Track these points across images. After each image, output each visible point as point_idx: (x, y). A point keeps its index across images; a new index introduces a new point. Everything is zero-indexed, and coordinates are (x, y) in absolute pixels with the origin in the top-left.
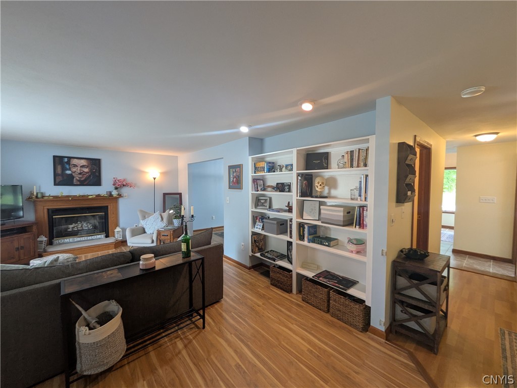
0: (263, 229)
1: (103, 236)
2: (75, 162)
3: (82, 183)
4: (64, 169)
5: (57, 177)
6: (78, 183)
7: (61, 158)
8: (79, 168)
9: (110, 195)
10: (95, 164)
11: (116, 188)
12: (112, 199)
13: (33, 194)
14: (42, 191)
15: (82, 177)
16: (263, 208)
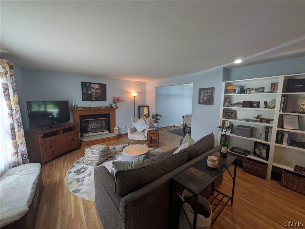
0: (231, 133)
1: (108, 132)
2: (93, 86)
3: (97, 100)
4: (87, 91)
5: (84, 96)
6: (95, 99)
7: (86, 83)
8: (95, 90)
9: (112, 107)
10: (103, 87)
11: (115, 103)
12: (112, 109)
13: (72, 106)
14: (76, 104)
15: (97, 95)
16: (231, 118)
